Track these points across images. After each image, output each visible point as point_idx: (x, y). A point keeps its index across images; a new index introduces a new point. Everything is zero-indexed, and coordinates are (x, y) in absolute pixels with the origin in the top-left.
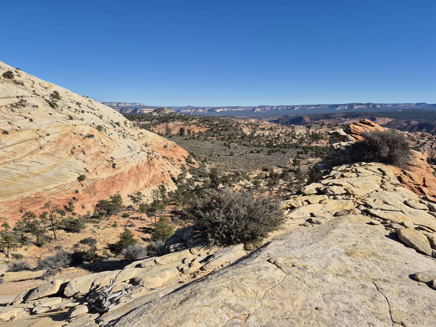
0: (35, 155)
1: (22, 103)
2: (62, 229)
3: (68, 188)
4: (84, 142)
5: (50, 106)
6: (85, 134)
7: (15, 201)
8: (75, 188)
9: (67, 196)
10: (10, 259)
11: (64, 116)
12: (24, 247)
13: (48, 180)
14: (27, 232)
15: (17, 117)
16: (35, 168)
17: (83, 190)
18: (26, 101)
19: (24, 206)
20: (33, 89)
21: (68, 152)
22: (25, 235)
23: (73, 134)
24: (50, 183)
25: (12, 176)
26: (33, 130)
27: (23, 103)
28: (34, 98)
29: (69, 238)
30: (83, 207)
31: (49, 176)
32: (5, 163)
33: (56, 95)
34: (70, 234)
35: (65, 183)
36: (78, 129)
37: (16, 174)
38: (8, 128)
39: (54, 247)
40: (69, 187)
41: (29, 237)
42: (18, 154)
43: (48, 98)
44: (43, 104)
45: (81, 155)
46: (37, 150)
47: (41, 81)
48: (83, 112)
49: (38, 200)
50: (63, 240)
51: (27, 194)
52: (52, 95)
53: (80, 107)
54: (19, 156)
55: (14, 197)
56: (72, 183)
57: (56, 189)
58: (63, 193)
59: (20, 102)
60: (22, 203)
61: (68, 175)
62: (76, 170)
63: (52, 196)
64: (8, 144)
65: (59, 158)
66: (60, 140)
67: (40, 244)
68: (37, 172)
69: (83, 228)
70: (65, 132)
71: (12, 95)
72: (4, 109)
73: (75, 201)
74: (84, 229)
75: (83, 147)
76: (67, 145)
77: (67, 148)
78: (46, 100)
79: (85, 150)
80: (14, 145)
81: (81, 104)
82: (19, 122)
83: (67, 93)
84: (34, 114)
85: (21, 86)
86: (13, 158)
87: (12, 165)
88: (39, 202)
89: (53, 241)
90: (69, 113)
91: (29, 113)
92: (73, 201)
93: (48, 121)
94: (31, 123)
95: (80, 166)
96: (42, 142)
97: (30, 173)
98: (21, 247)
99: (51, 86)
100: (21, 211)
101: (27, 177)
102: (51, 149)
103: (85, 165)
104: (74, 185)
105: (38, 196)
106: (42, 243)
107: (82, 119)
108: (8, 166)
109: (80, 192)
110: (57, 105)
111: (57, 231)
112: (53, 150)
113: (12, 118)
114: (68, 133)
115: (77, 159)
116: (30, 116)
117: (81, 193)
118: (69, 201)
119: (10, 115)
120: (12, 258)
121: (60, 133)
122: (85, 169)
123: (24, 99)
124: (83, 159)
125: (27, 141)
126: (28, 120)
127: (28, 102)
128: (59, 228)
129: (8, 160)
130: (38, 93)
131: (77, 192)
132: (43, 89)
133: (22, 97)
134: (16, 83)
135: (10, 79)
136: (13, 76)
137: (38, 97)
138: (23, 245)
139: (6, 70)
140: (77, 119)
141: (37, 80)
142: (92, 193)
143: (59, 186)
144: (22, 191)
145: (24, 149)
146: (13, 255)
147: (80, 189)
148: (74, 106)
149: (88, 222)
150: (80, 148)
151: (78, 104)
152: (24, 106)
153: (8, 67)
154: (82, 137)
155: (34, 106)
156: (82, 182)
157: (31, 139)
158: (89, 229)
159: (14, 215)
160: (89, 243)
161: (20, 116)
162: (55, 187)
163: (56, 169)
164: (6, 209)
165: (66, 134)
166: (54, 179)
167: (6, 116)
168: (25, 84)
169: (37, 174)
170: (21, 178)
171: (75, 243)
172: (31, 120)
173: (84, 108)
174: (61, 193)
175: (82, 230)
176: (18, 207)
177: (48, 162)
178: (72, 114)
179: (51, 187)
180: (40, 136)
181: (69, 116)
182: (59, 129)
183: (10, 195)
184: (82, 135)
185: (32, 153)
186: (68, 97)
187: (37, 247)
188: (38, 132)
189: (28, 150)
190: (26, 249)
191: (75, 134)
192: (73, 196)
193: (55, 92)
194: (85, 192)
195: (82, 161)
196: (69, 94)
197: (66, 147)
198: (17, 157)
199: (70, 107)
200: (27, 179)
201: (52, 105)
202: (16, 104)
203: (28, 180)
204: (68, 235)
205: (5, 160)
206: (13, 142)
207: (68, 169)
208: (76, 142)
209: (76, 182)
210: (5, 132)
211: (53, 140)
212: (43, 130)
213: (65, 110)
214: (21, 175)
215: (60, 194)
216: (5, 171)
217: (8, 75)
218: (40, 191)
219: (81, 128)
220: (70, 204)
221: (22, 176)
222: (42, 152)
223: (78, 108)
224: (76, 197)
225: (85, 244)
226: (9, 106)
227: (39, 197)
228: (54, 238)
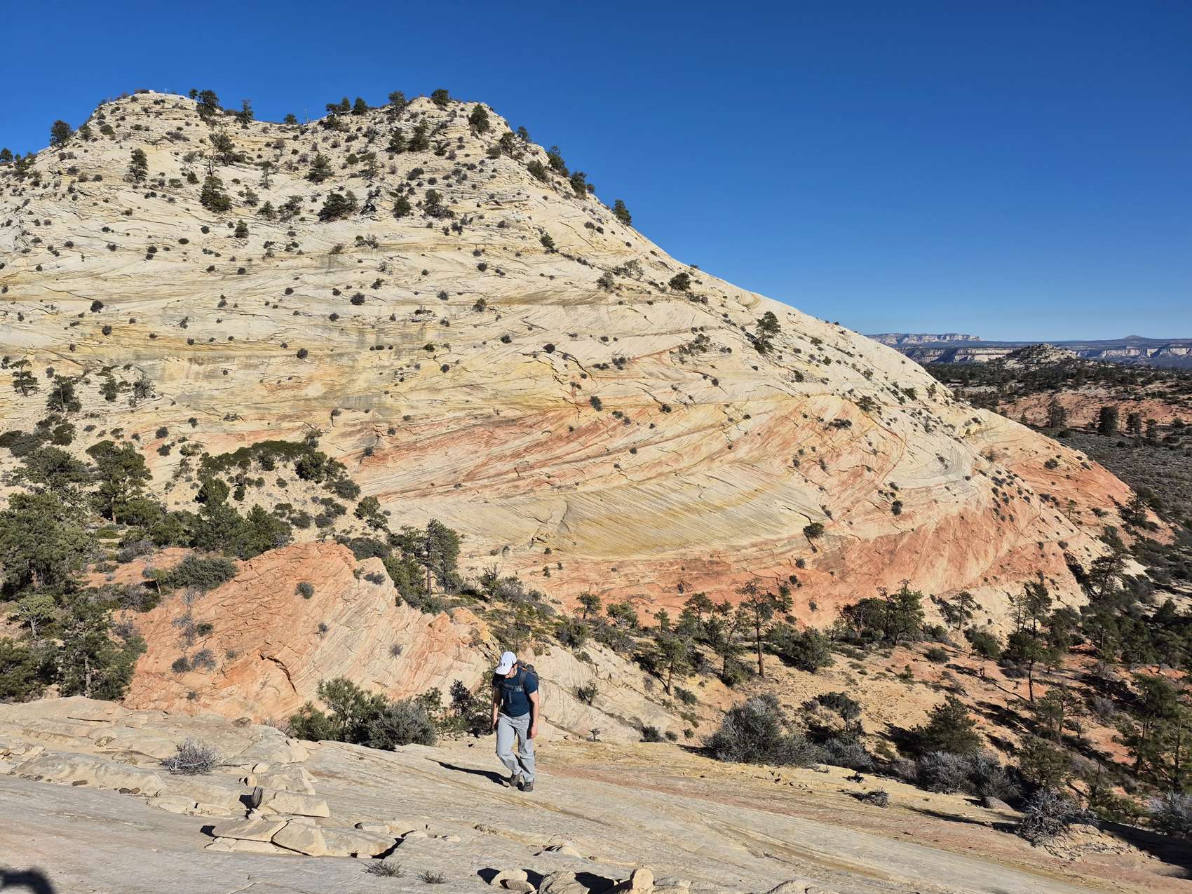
0: (717, 463)
1: (700, 344)
2: (775, 653)
3: (781, 551)
4: (826, 438)
5: (756, 348)
6: (829, 417)
7: (671, 564)
8: (796, 554)
9: (777, 569)
10: (672, 697)
11: (785, 371)
12: (699, 678)
13: (742, 526)
14: (701, 641)
15: (689, 375)
16: (716, 493)
17: (814, 561)
18: (708, 339)
19: (687, 579)
20: (723, 311)
21: (786, 461)
22: (700, 649)
23: (801, 417)
24: (742, 531)
25: (671, 507)
26: (717, 405)
27: (703, 344)
28: (724, 331)
29: (791, 680)
30: (813, 607)
31: (742, 516)
32: (660, 475)
33: (769, 323)
34: (793, 670)
35: (774, 537)
36: (812, 407)
37: (678, 502)
38: (669, 400)
39: (759, 694)
40: (784, 549)
41: (707, 656)
42: (685, 457)
43: (752, 330)
44: (740, 345)
45: (816, 472)
46: (721, 451)
47: (737, 290)
48: (827, 361)
49: (716, 569)
50: (778, 682)
51: (695, 551)
52: (761, 322)
53: (820, 349)
54: (685, 462)
55: (669, 555)
56: (790, 540)
57: (755, 549)
58: (769, 561)
59: (697, 342)
60: (683, 569)
61: (785, 521)
62: (803, 507)
63: (744, 565)
64: (668, 434)
65: (767, 474)
66: (771, 432)
67: (729, 679)
68: (718, 503)
69: (826, 664)
70: (784, 412)
71: (684, 327)
72: (666, 356)
73: (795, 586)
74: (828, 669)
75: (823, 450)
76: (785, 444)
77: (786, 452)
78: (748, 335)
79: (825, 460)
80: (679, 436)
81: (820, 342)
82: (692, 386)
83: (789, 317)
84: (723, 367)
85: (701, 305)
86: (676, 466)
87: (670, 482)
88: (718, 573)
89: (756, 680)
90: (795, 364)
91: (713, 367)
92: (790, 586)
93: (749, 385)
94: (715, 388)
95: (814, 499)
96: (734, 433)
97: (705, 503)
98: (692, 675)
99: (757, 301)
100: (680, 589)
101: (699, 512)
102: (751, 451)
103: (824, 499)
104: (795, 546)
105: (715, 559)
106: (736, 677)
107: (824, 381)
108: (664, 483)
109: (809, 566)
110: (770, 347)
111: (764, 656)
112: (755, 453)
113: (681, 376)
114: (791, 413)
115: (806, 481)
116: (714, 373)
117: (809, 568)
118: (782, 584)
119: (677, 371)
120: (675, 698)
121: (771, 414)
122: (823, 508)
123: (705, 335)
124: (820, 481)
125: (704, 429)
126: (709, 382)
127: (712, 340)
128: (768, 650)
129: (666, 469)
130: (734, 320)
131: (800, 564)
132: (744, 308)
133: (702, 329)
134: (693, 298)
135: (683, 290)
136: (689, 283)
137: (733, 328)
138: (697, 672)
139: (677, 272)
140: (813, 379)
141: (731, 289)
142: (836, 572)
143: (761, 544)
144: (686, 544)
145: (697, 448)
146: (677, 689)
147: (808, 558)
148: (807, 347)
149: (835, 649)
150: (814, 454)
151: (816, 341)
152: (704, 350)
153: (678, 267)
154: (822, 424)
155: (723, 350)
156: (815, 542)
157: (712, 426)
158: (839, 670)
159: (668, 594)
160: (841, 708)
161: (695, 372)
162: (754, 545)
163: (756, 501)
164: (652, 577)
165: (787, 418)
166: (752, 525)
167: (669, 373)
168: (710, 299)
169: (718, 509)
170: (686, 513)
171: (808, 700)
172: (715, 382)
173: (829, 352)
174: (764, 560)
175: (821, 668)
176: (675, 577)
177: (743, 481)
178: (802, 367)
179: (745, 542)
180: (731, 420)
181: (795, 372)
182: (770, 405)
183: (660, 547)
184: (822, 420)
185: (711, 458)
186: (793, 326)
187: (724, 685)
188: (727, 410)
189: (705, 451)
190: (701, 684)
191: (805, 416)
192: (792, 574)
193: (770, 316)
194: (821, 569)
195: (817, 487)
196: (794, 319)
197: (783, 449)
198: (682, 465)
199: (798, 351)
200: (695, 517)
201: (761, 346)
202: (690, 345)
203: (700, 519)
204: (789, 674)
205: (659, 470)
206: (679, 429)
207: (785, 504)
208: (807, 438)
209: (799, 539)
210: (666, 409)
211: (757, 430)
212: (737, 404)
213: (788, 359)
214: (687, 505)
215: (761, 563)
216: (657, 493)
217: (680, 283)
218: (721, 549)
219: (821, 401)
220: (784, 591)
221: (689, 509)
222: (731, 456)
223: (816, 352)
224: (798, 577)
225: (831, 708)
226: (677, 350)
227: (717, 563)
228: (758, 672)
